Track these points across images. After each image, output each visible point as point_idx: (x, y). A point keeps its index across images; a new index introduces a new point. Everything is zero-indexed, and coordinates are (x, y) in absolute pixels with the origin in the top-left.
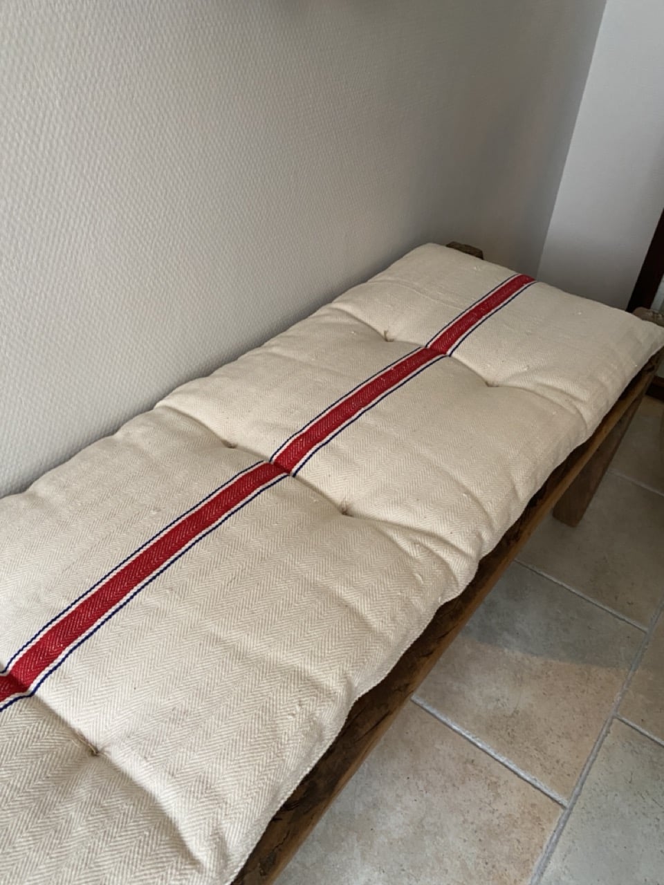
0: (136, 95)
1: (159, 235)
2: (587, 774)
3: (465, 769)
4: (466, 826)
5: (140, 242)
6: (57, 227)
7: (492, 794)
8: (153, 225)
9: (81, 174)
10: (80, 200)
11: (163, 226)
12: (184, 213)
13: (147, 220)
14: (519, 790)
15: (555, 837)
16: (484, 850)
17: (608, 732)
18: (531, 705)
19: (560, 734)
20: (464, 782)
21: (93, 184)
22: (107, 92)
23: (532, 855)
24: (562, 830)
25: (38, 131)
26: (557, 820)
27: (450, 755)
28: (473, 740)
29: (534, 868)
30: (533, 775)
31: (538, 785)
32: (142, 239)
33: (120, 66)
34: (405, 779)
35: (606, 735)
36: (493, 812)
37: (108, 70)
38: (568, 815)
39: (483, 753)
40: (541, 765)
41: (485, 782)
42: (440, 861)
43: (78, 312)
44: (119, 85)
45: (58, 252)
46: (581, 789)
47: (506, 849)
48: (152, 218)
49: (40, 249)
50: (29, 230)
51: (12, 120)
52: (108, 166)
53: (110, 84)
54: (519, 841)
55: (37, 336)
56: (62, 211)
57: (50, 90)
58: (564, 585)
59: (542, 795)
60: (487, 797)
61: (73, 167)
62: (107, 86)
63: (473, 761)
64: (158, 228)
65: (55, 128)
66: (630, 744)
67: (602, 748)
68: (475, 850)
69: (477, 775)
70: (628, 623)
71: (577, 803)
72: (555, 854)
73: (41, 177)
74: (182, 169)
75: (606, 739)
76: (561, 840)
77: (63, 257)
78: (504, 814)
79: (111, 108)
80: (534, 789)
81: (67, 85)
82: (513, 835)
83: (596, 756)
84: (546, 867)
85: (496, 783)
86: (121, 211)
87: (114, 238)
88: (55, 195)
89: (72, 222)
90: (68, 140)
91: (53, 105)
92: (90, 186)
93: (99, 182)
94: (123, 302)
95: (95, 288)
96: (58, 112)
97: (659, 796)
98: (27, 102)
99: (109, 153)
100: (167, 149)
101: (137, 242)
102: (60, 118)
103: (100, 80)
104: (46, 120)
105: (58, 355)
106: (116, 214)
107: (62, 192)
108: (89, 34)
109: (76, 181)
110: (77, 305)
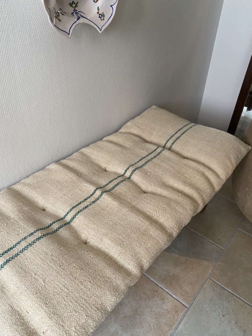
0: (43, 67)
1: (51, 110)
2: (196, 297)
3: (154, 294)
4: (152, 312)
6: (17, 107)
7: (162, 302)
11: (53, 107)
12: (60, 103)
13: (47, 105)
14: (171, 301)
15: (182, 318)
16: (157, 321)
18: (179, 273)
19: (188, 283)
20: (153, 298)
21: (29, 94)
22: (34, 67)
23: (174, 323)
24: (185, 315)
25: (11, 79)
26: (184, 312)
27: (149, 289)
28: (157, 284)
29: (174, 328)
30: (177, 296)
31: (178, 300)
32: (46, 111)
33: (38, 59)
34: (133, 296)
35: (205, 284)
36: (162, 308)
37: (34, 61)
38: (188, 310)
39: (160, 288)
40: (180, 293)
41: (160, 298)
42: (141, 323)
43: (24, 134)
44: (38, 65)
46: (194, 302)
47: (165, 321)
49: (11, 114)
50: (8, 108)
51: (3, 76)
52: (34, 89)
53: (35, 65)
54: (169, 318)
55: (9, 141)
56: (19, 103)
57: (15, 67)
58: (196, 232)
59: (179, 303)
60: (160, 303)
61: (22, 89)
63: (157, 291)
64: (51, 108)
65: (16, 78)
66: (213, 287)
67: (203, 289)
68: (154, 321)
69: (158, 296)
70: (217, 246)
71: (192, 306)
72: (181, 323)
73: (12, 93)
74: (59, 89)
75: (204, 286)
76: (185, 318)
77: (19, 117)
78: (165, 309)
79: (35, 71)
80: (177, 301)
81: (21, 65)
82: (168, 316)
83: (200, 291)
84: (178, 327)
85: (164, 299)
87: (36, 111)
88: (16, 98)
89: (22, 106)
90: (21, 81)
91: (16, 71)
92: (28, 95)
93: (31, 94)
94: (39, 131)
95: (29, 127)
96: (18, 73)
97: (220, 305)
98: (8, 71)
99: (34, 85)
100: (54, 83)
101: (44, 112)
102: (18, 75)
103: (31, 64)
104: (14, 76)
105: (17, 147)
106: (36, 103)
107: (19, 97)
108: (28, 50)
109: (23, 94)
110: (23, 132)
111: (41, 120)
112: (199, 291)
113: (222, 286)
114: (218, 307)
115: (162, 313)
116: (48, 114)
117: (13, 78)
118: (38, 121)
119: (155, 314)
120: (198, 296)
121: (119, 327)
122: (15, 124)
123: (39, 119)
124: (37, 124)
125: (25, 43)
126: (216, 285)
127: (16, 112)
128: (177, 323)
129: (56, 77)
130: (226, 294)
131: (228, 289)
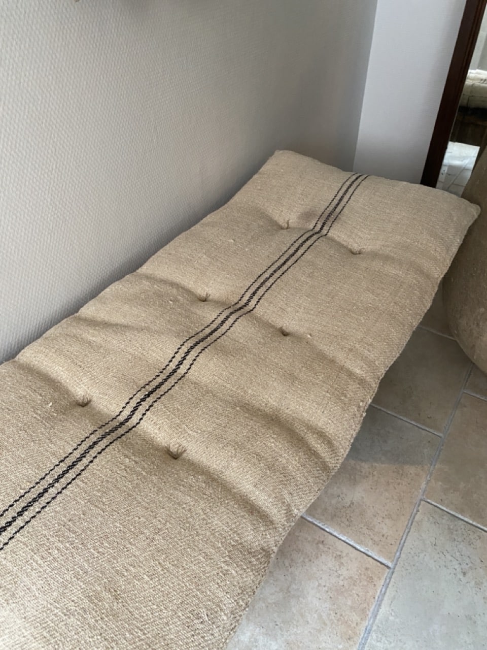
2: (404, 542)
3: (318, 548)
4: (320, 588)
7: (337, 564)
14: (356, 559)
15: (384, 590)
16: (334, 604)
17: (418, 511)
18: (363, 498)
19: (384, 516)
20: (317, 557)
23: (368, 605)
26: (385, 577)
27: (306, 539)
28: (322, 527)
29: (370, 613)
30: (366, 547)
31: (370, 554)
36: (339, 577)
38: (393, 573)
39: (330, 536)
40: (372, 539)
41: (333, 556)
46: (400, 553)
47: (349, 603)
54: (357, 595)
58: (382, 409)
59: (373, 560)
60: (334, 566)
63: (323, 542)
66: (433, 517)
67: (414, 524)
68: (327, 605)
69: (327, 552)
70: (429, 432)
71: (398, 564)
72: (384, 602)
75: (416, 517)
76: (388, 591)
80: (367, 557)
82: (354, 592)
83: (410, 529)
84: (378, 611)
97: (455, 553)
112: (407, 531)
113: (452, 512)
114: (450, 558)
115: (342, 587)
119: (327, 592)
120: (407, 540)
128: (374, 604)
130: (463, 527)
131: (465, 517)
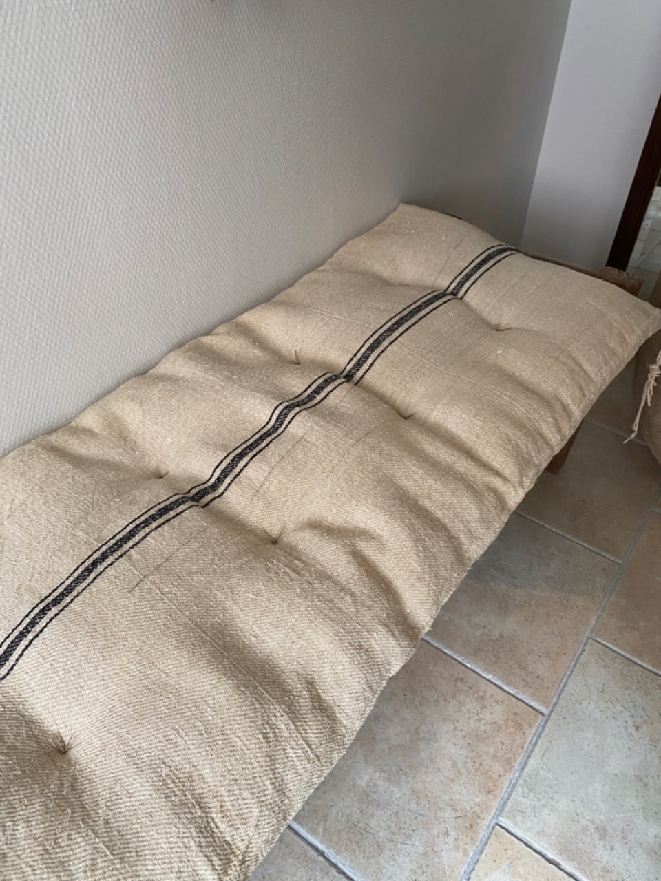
1: (165, 216)
2: (564, 686)
4: (456, 732)
5: (148, 223)
8: (159, 208)
9: (96, 165)
10: (95, 188)
11: (168, 208)
12: (185, 195)
13: (154, 204)
15: (535, 739)
17: (584, 651)
21: (106, 174)
22: (115, 92)
23: (514, 755)
24: (541, 734)
25: (58, 131)
28: (462, 661)
29: (516, 766)
30: (515, 688)
31: (520, 697)
32: (150, 221)
33: (125, 69)
34: (403, 697)
35: (581, 654)
36: (480, 720)
37: (115, 73)
38: (547, 721)
39: (471, 672)
40: (523, 680)
42: (433, 761)
45: (79, 235)
46: (558, 699)
47: (492, 751)
48: (158, 202)
49: (63, 233)
50: (53, 217)
51: (37, 122)
52: (118, 157)
53: (117, 86)
54: (502, 743)
55: (62, 310)
56: (81, 199)
57: (67, 94)
59: (523, 704)
60: (475, 708)
61: (89, 160)
62: (115, 88)
63: (462, 679)
64: (163, 209)
65: (72, 127)
66: (603, 660)
67: (577, 665)
68: (465, 752)
70: (604, 557)
71: (555, 710)
72: (534, 754)
73: (62, 170)
74: (182, 157)
76: (540, 741)
77: (83, 240)
78: (490, 722)
79: (118, 106)
80: (515, 700)
81: (81, 89)
82: (498, 739)
83: (573, 671)
84: (526, 763)
85: (482, 697)
86: (131, 197)
87: (126, 220)
88: (74, 185)
89: (89, 208)
90: (83, 138)
91: (70, 107)
92: (103, 175)
93: (111, 172)
94: (135, 278)
95: (110, 265)
96: (74, 113)
97: (627, 703)
98: (48, 106)
99: (118, 146)
100: (169, 139)
101: (146, 223)
102: (76, 117)
103: (109, 82)
104: (65, 121)
105: (81, 326)
106: (126, 199)
107: (80, 182)
108: (98, 43)
109: (92, 172)
110: (96, 281)
111: (140, 245)
112: (568, 673)
113: (627, 655)
114: (621, 708)
115: (483, 733)
116: (156, 228)
117: (63, 129)
118: (132, 250)
119: (465, 737)
120: (567, 685)
121: (378, 773)
122: (74, 260)
123: (133, 243)
124: (128, 256)
125: (91, 22)
126: (612, 653)
127: (76, 225)
128: (523, 755)
129: (173, 121)
130: (639, 673)
131: (643, 661)
